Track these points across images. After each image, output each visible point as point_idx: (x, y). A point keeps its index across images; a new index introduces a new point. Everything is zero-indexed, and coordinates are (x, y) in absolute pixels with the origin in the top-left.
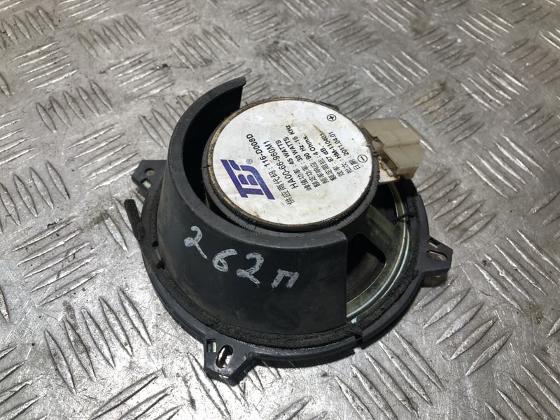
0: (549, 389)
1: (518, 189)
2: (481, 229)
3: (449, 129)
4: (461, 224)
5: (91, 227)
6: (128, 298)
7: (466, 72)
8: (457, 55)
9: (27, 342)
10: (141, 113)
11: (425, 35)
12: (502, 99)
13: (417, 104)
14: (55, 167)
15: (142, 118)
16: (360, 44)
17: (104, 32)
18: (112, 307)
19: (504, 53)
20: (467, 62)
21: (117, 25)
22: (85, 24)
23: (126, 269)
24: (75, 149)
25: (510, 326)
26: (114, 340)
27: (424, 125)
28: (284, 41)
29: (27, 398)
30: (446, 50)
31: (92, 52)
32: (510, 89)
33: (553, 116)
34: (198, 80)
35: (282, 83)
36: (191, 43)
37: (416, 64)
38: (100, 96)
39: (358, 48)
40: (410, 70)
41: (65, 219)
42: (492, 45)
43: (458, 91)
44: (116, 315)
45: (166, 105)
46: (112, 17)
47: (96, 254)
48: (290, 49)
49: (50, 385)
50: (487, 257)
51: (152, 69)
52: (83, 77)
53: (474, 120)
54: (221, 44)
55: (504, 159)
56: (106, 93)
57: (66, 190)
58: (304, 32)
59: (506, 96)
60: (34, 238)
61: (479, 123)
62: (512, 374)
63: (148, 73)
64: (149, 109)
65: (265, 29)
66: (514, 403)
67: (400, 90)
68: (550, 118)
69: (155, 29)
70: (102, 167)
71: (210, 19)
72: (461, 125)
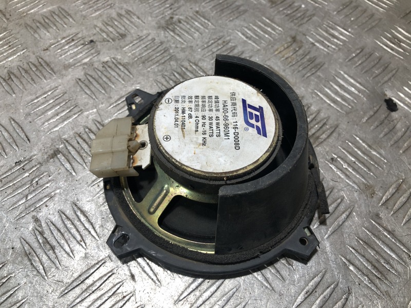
0: (383, 242)
1: (352, 107)
2: (329, 137)
3: (300, 69)
4: (314, 134)
5: (48, 161)
6: (79, 209)
7: (310, 28)
8: (302, 17)
9: (8, 247)
10: (77, 77)
11: (279, 4)
12: (336, 45)
13: (276, 53)
14: (16, 121)
15: (78, 80)
16: (232, 14)
17: (44, 20)
18: (68, 216)
19: (335, 13)
20: (310, 21)
21: (53, 15)
22: (29, 16)
23: (76, 188)
24: (30, 107)
25: (353, 202)
26: (72, 239)
27: (282, 67)
28: (177, 17)
29: (12, 286)
30: (294, 14)
31: (36, 36)
32: (341, 37)
33: (372, 53)
34: (117, 49)
35: (178, 46)
36: (109, 23)
37: (273, 25)
38: (45, 67)
39: (231, 17)
40: (269, 29)
41: (28, 157)
42: (327, 8)
43: (305, 42)
44: (71, 222)
45: (94, 69)
46: (49, 9)
47: (53, 180)
48: (182, 22)
49: (28, 276)
50: (334, 155)
51: (82, 44)
52: (31, 54)
53: (317, 61)
54: (131, 22)
55: (341, 86)
56: (50, 65)
57: (27, 137)
58: (191, 8)
59: (339, 42)
60: (5, 173)
61: (321, 62)
62: (357, 234)
63: (79, 48)
64: (83, 73)
65: (162, 9)
66: (359, 253)
67: (264, 44)
68: (370, 55)
69: (82, 15)
70: (52, 118)
71: (122, 5)
72: (309, 65)
